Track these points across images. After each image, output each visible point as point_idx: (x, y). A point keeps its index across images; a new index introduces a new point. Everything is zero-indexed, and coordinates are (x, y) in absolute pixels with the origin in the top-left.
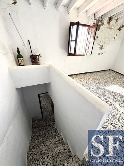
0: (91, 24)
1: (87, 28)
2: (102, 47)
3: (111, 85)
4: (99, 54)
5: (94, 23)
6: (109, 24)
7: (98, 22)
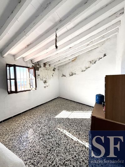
0: (31, 67)
1: (27, 69)
2: (45, 82)
3: (60, 112)
4: (45, 87)
5: (32, 66)
6: (45, 67)
7: (36, 66)
